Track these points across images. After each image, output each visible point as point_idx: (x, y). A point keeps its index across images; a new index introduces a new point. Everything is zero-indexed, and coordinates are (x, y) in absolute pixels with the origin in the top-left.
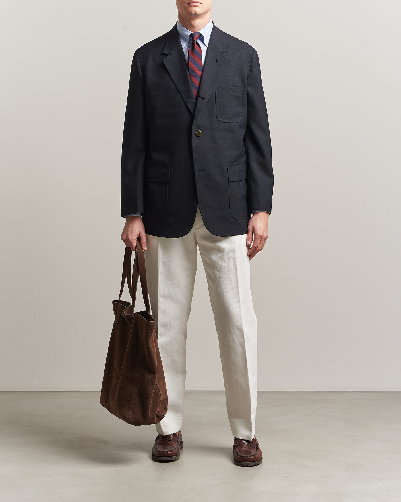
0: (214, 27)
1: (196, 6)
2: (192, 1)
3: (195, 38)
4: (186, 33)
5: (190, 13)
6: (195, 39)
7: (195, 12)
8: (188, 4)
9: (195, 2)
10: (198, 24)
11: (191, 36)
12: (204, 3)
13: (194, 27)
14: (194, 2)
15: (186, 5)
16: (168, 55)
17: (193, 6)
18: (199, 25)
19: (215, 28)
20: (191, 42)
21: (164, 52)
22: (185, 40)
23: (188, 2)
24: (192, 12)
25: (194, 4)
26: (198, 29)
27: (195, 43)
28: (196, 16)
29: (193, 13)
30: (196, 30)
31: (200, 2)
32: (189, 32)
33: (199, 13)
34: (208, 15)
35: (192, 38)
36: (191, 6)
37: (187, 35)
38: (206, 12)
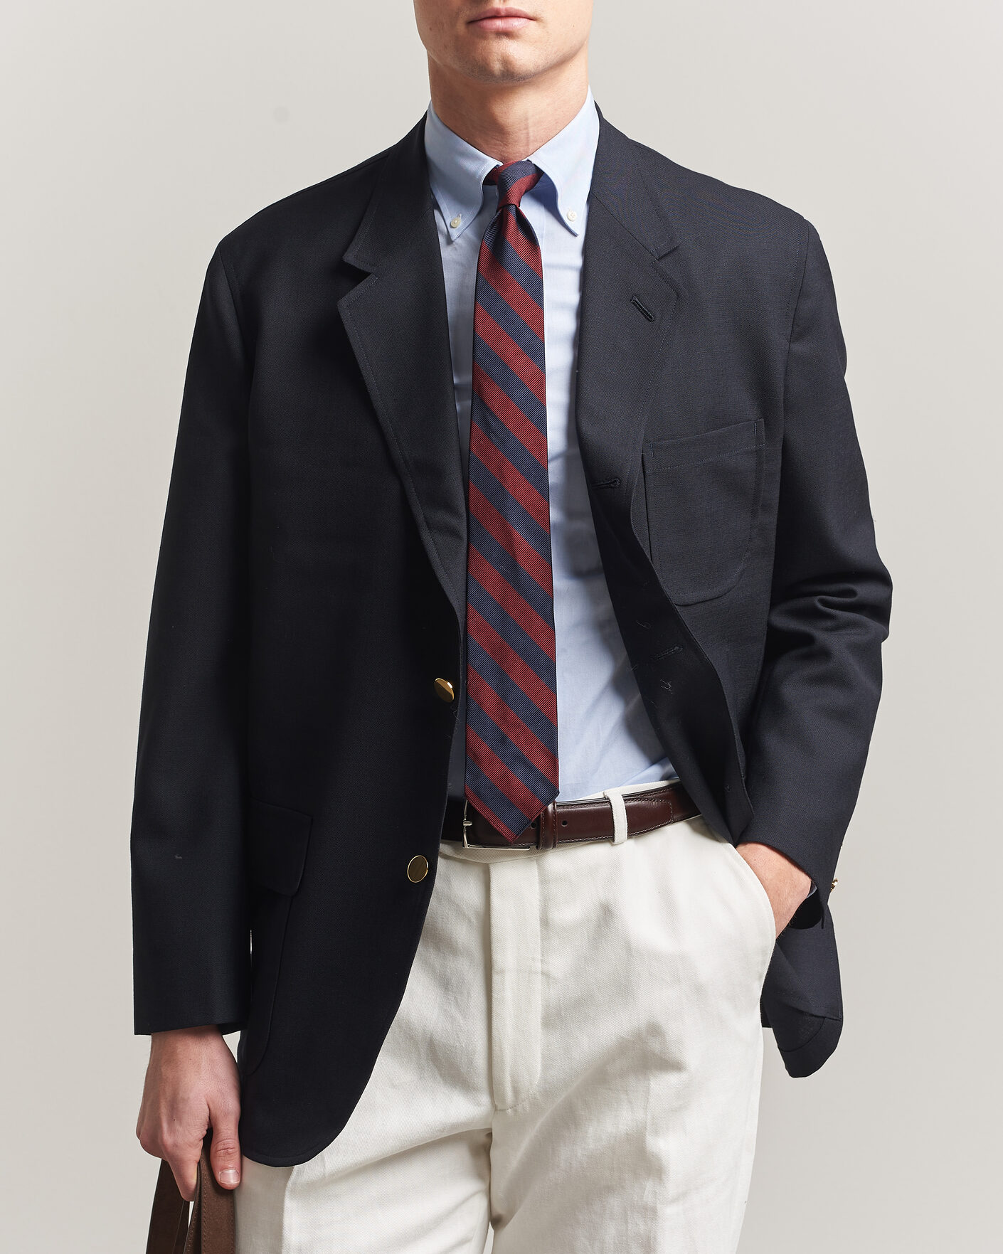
0: (607, 132)
1: (508, 34)
2: (489, 7)
3: (515, 188)
4: (470, 166)
5: (483, 69)
6: (513, 200)
7: (506, 62)
8: (471, 22)
9: (503, 14)
10: (527, 119)
11: (495, 178)
12: (546, 15)
13: (508, 133)
14: (497, 15)
15: (461, 28)
16: (367, 274)
17: (492, 36)
18: (530, 122)
19: (610, 137)
20: (491, 215)
21: (350, 258)
22: (461, 199)
23: (468, 13)
24: (488, 65)
25: (499, 24)
26: (527, 145)
27: (512, 219)
28: (512, 80)
29: (497, 67)
30: (517, 152)
31: (529, 12)
32: (484, 161)
33: (524, 69)
34: (574, 75)
35: (494, 190)
36: (483, 35)
37: (471, 177)
38: (561, 63)
